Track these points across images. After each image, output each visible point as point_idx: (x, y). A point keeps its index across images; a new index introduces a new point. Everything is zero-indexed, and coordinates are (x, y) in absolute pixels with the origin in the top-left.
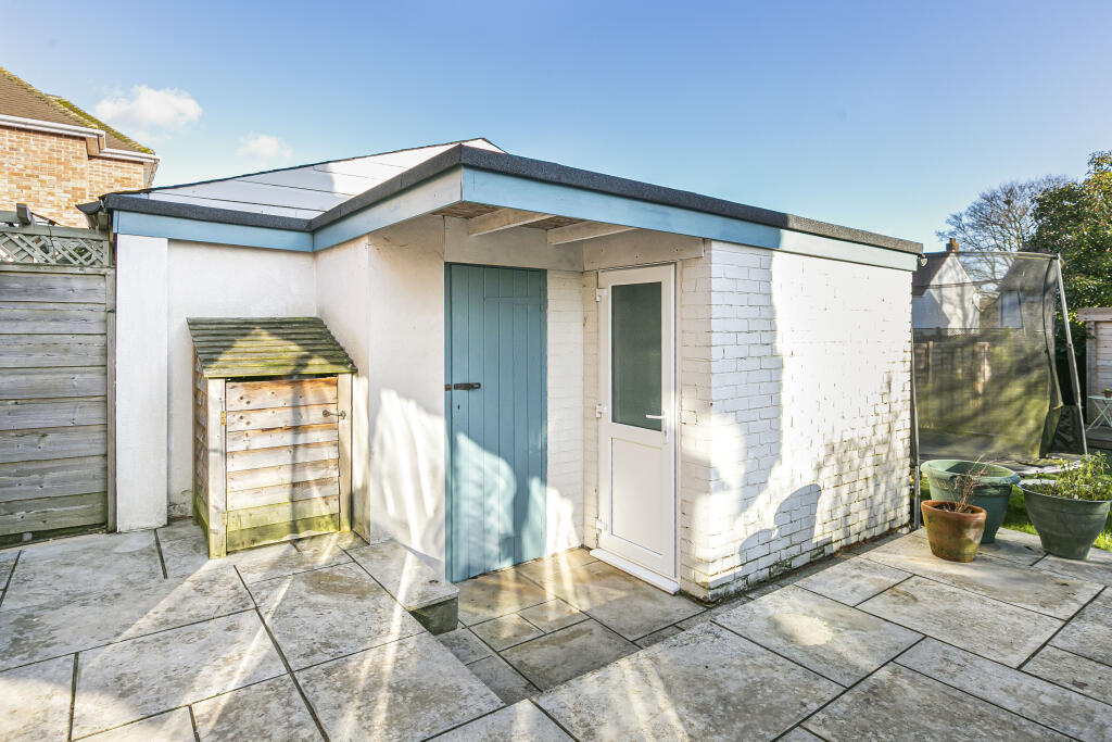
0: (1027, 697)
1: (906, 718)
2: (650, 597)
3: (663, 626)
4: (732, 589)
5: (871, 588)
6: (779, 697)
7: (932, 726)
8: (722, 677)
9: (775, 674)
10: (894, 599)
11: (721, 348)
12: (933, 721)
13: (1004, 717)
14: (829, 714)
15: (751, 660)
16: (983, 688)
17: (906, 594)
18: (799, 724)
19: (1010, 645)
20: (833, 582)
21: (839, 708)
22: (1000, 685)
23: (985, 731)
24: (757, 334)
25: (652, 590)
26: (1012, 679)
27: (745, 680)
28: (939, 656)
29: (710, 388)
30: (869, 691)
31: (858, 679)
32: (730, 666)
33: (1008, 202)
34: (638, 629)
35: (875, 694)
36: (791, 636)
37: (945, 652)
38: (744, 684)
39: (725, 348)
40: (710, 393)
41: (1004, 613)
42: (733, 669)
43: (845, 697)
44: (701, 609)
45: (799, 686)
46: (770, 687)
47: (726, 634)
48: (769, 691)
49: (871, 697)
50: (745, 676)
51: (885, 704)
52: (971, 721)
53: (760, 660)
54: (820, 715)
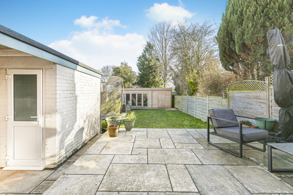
0: (134, 159)
1: (118, 175)
2: (34, 175)
3: (41, 182)
4: (62, 161)
5: (101, 148)
6: (90, 186)
7: (122, 174)
8: (72, 190)
9: (87, 181)
10: (106, 149)
11: (59, 95)
12: (123, 173)
13: (133, 165)
14: (103, 184)
15: (79, 180)
16: (128, 161)
17: (108, 147)
18: (97, 191)
19: (128, 151)
20: (92, 150)
21: (105, 180)
22: (130, 159)
23: (131, 170)
24: (69, 91)
25: (33, 172)
26: (131, 157)
27: (79, 187)
28: (118, 158)
29: (56, 106)
30: (109, 173)
31: (106, 171)
32: (73, 185)
33: (107, 69)
34: (31, 188)
35: (110, 173)
36: (87, 168)
37: (119, 157)
38: (79, 188)
39: (61, 95)
40: (56, 107)
41: (125, 145)
42: (75, 185)
43: (105, 177)
44: (53, 171)
45: (94, 180)
46: (86, 185)
47: (69, 176)
48: (86, 186)
49: (110, 174)
50: (79, 186)
51: (113, 174)
52: (128, 169)
53: (81, 179)
54: (101, 185)
